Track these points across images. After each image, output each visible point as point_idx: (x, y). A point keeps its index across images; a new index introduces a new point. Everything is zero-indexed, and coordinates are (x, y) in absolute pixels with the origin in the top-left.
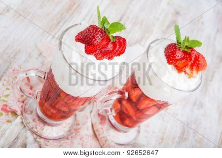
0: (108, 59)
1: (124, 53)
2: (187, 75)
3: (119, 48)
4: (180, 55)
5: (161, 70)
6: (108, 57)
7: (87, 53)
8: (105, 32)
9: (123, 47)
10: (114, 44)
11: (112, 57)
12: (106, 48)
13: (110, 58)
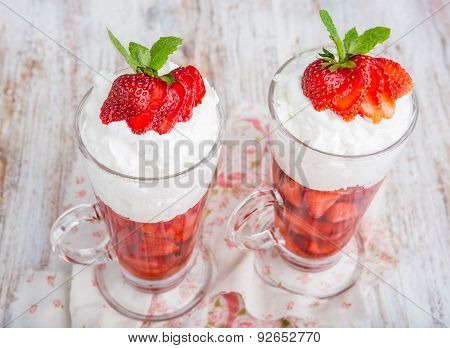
0: (184, 120)
1: (205, 92)
2: (367, 118)
3: (190, 87)
4: (334, 83)
5: (308, 128)
6: (181, 118)
7: (139, 133)
8: (146, 75)
9: (198, 84)
10: (176, 86)
11: (188, 112)
12: (166, 101)
13: (186, 117)
